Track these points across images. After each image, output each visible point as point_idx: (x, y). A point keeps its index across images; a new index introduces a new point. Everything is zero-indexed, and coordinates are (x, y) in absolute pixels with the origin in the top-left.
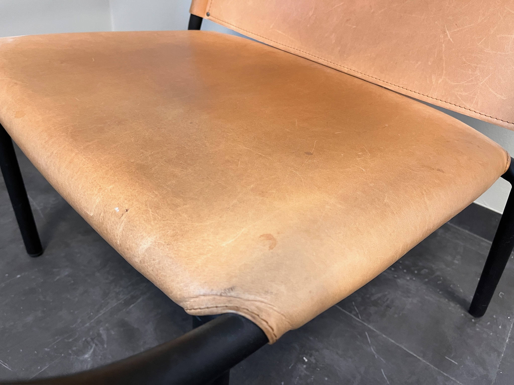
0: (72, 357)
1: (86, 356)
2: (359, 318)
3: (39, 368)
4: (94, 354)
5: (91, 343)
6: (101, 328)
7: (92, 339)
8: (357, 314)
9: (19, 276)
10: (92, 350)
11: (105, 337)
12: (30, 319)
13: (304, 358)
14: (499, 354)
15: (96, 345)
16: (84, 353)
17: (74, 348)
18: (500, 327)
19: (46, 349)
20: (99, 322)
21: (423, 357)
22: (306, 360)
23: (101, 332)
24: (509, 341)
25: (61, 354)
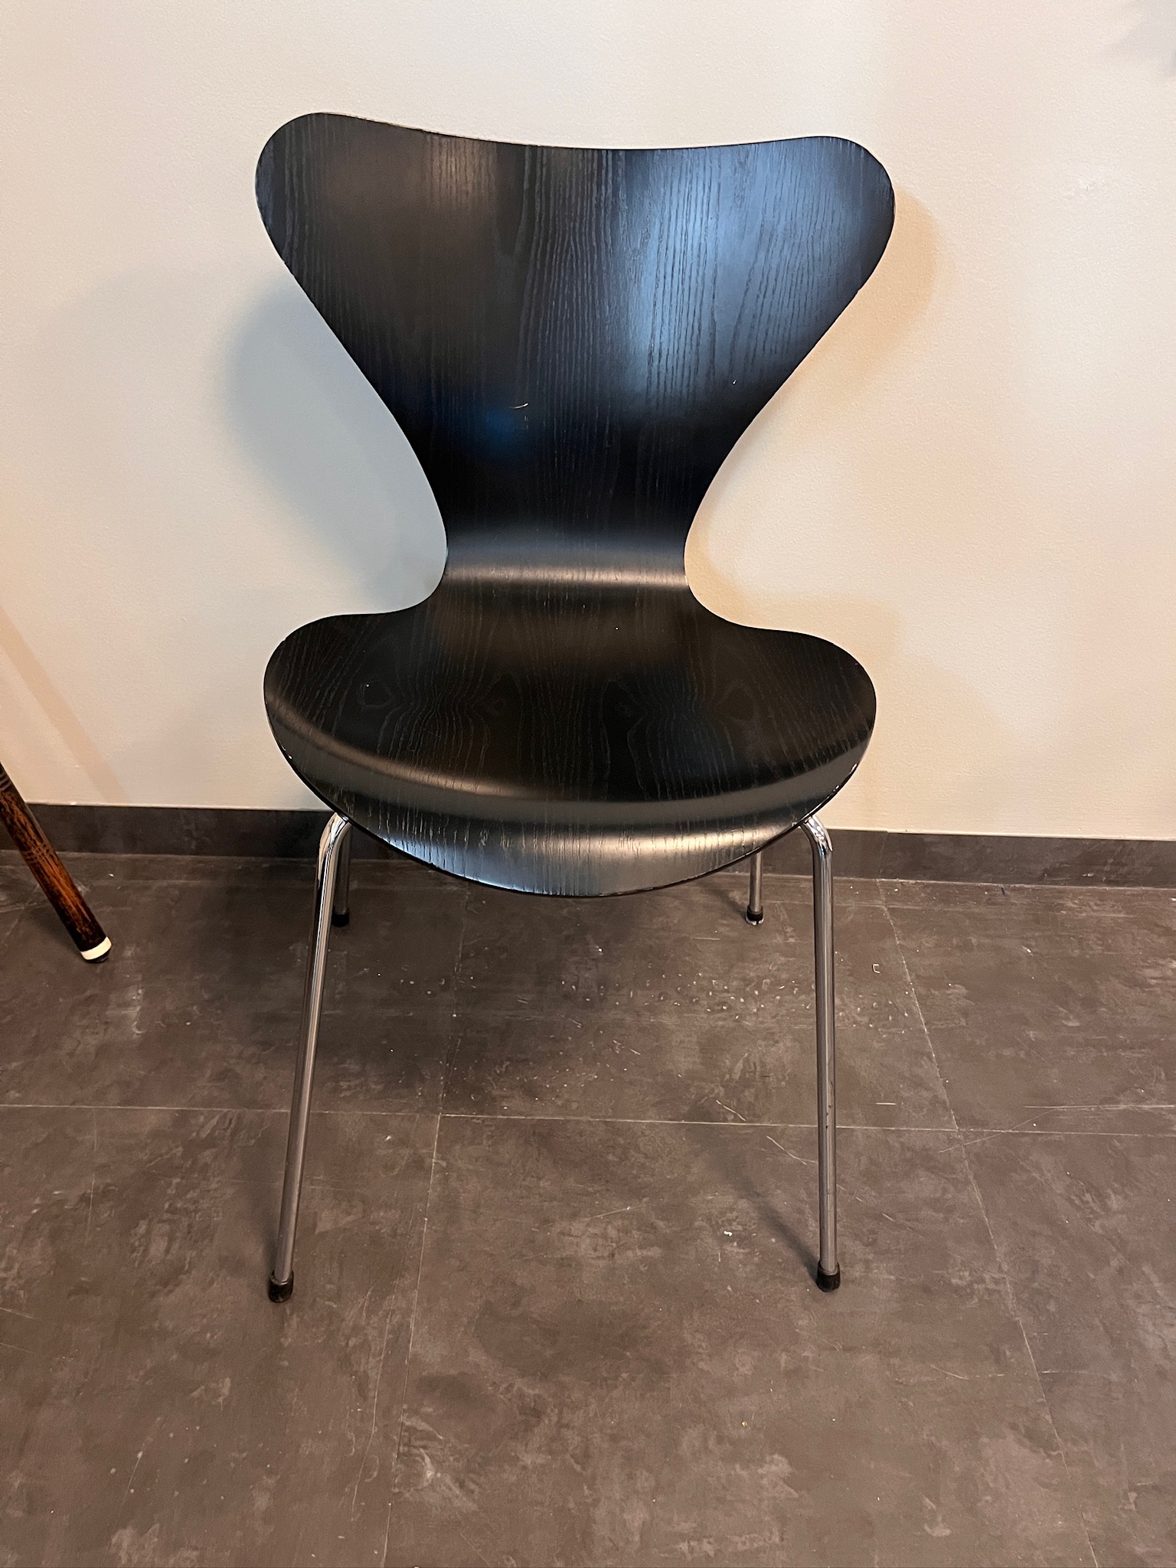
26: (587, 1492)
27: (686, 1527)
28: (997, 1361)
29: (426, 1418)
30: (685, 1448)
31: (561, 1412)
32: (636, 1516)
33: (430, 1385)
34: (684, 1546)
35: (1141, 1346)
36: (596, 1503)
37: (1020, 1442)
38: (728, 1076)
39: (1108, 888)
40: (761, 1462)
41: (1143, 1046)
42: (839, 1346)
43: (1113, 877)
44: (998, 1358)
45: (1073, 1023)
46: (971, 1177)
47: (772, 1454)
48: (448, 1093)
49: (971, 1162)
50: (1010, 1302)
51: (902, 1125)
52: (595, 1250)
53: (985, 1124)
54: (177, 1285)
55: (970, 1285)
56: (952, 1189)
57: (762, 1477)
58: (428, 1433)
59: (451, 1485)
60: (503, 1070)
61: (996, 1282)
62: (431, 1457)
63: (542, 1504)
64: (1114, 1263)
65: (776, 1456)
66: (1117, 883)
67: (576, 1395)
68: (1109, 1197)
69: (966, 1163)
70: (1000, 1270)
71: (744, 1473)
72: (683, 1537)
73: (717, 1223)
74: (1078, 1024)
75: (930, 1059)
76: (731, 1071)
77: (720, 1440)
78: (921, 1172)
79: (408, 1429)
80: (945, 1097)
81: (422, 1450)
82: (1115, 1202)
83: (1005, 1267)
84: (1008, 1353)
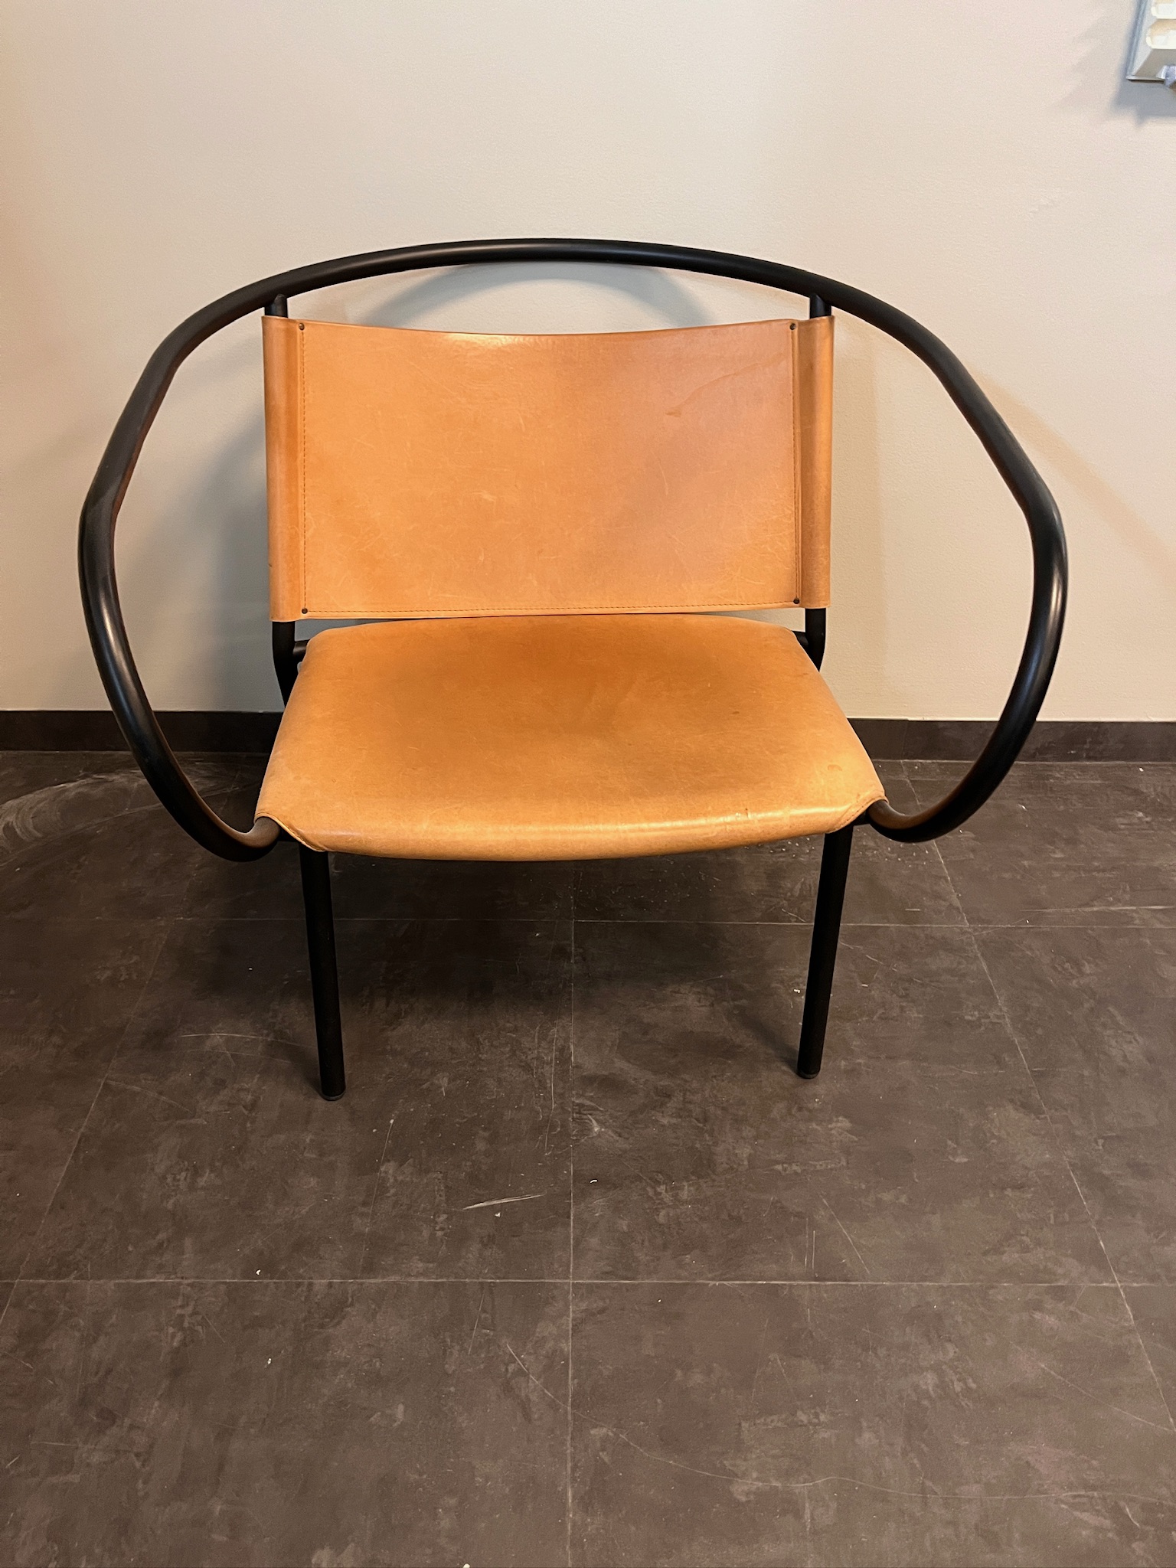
0: (582, 1141)
1: (596, 1130)
2: (802, 922)
3: (565, 1172)
4: (604, 1123)
5: (585, 1117)
6: (573, 1098)
7: (579, 1113)
8: (797, 918)
9: (392, 1121)
10: (594, 1121)
11: (588, 1103)
12: (481, 1146)
13: (795, 990)
14: (945, 879)
15: (590, 1114)
16: (590, 1130)
17: (574, 1133)
18: (927, 852)
19: (546, 1154)
20: (561, 1096)
21: (889, 922)
22: (799, 991)
23: (577, 1101)
24: (944, 861)
25: (568, 1145)
26: (708, 1138)
27: (780, 1157)
28: (998, 1063)
29: (591, 1098)
30: (775, 1113)
31: (685, 1094)
32: (744, 1151)
33: (589, 1080)
34: (779, 1167)
35: (1105, 1054)
36: (716, 1144)
37: (1017, 1109)
38: (789, 894)
39: (1088, 763)
40: (830, 1121)
41: (1113, 868)
42: (883, 1056)
43: (1091, 754)
44: (999, 1061)
45: (1059, 855)
46: (979, 955)
47: (837, 1117)
48: (577, 907)
49: (979, 946)
50: (1009, 1029)
51: (926, 923)
52: (699, 1001)
53: (989, 922)
54: (400, 1025)
55: (979, 1019)
56: (965, 962)
57: (831, 1129)
58: (593, 1107)
59: (612, 1135)
60: (617, 891)
61: (998, 1017)
62: (597, 1120)
63: (678, 1145)
64: (1087, 1005)
65: (840, 1118)
66: (1096, 759)
67: (695, 1084)
68: (1083, 965)
69: (976, 946)
70: (1001, 1010)
71: (819, 1128)
72: (777, 1162)
73: (788, 985)
74: (1062, 856)
75: (947, 881)
76: (791, 890)
77: (800, 1109)
78: (941, 952)
79: (578, 1105)
80: (959, 905)
81: (590, 1117)
82: (1087, 969)
83: (1005, 1009)
84: (1007, 1059)
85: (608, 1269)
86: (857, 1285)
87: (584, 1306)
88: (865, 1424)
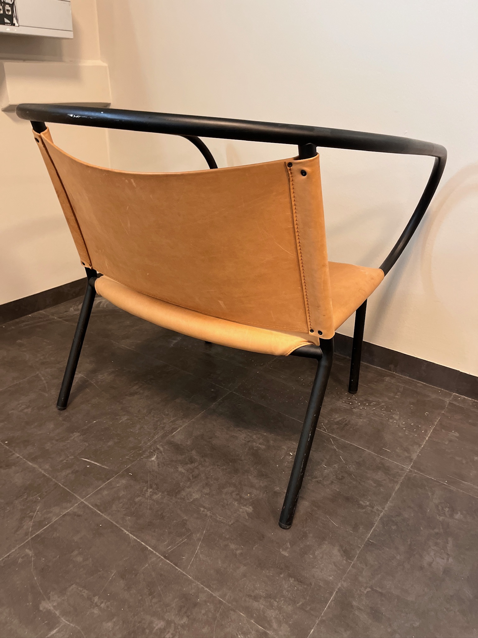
0: (144, 460)
1: (153, 459)
2: (326, 432)
3: (125, 466)
4: (157, 458)
6: (158, 445)
8: (325, 429)
9: (95, 422)
10: (156, 456)
11: (161, 449)
12: (110, 443)
14: (420, 446)
15: (157, 453)
16: (151, 458)
17: (144, 456)
18: (423, 431)
19: (127, 457)
20: (155, 442)
21: (368, 449)
22: (291, 454)
23: (158, 447)
24: (428, 439)
25: (137, 458)
26: (188, 484)
27: (207, 506)
28: (354, 528)
29: (164, 448)
32: (196, 496)
33: (171, 443)
35: (421, 556)
36: (189, 487)
37: (339, 551)
38: (332, 419)
40: (245, 506)
46: (400, 482)
47: (250, 506)
48: (239, 388)
49: (405, 478)
50: (378, 518)
51: (387, 458)
53: (422, 472)
54: (133, 396)
55: (366, 506)
56: (389, 481)
59: (156, 464)
60: (260, 389)
61: (378, 510)
64: (436, 531)
67: (207, 464)
68: (457, 514)
69: (402, 478)
71: (237, 505)
72: (204, 507)
73: (290, 450)
76: (335, 419)
77: (237, 494)
78: (380, 472)
80: (414, 458)
83: (386, 509)
84: (361, 528)
85: (98, 504)
86: (177, 570)
87: (76, 510)
88: (115, 620)
